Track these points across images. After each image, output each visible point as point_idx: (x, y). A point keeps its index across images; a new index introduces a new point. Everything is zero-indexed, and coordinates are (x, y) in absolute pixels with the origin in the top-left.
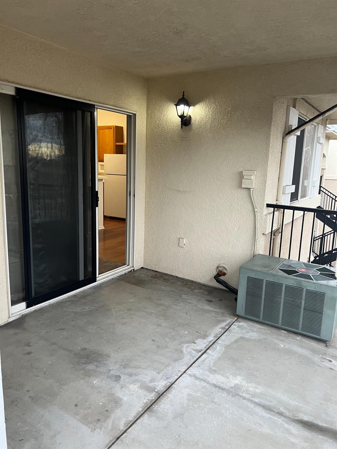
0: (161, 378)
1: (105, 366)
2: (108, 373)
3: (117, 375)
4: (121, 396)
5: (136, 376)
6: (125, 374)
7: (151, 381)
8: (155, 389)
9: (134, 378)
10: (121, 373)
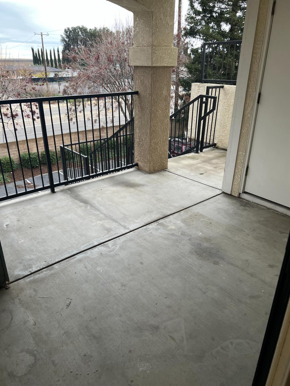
0: (150, 229)
1: (194, 244)
2: (191, 238)
3: (184, 236)
4: (181, 223)
5: (169, 233)
6: (177, 236)
7: (159, 229)
8: (157, 224)
9: (171, 232)
10: (180, 237)
